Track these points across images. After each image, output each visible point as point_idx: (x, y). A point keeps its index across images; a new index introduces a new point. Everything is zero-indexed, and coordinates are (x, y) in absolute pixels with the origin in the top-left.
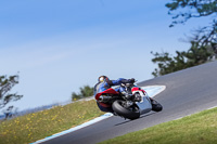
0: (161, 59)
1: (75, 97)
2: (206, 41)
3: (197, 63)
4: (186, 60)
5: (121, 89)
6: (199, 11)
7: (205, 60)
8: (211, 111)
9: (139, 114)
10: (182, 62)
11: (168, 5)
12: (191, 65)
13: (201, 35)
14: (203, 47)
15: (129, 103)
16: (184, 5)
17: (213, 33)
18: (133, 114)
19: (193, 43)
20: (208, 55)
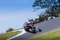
0: (31, 21)
1: (7, 31)
2: (43, 16)
3: (41, 22)
4: (38, 21)
5: (31, 25)
6: (42, 7)
7: (43, 21)
8: (45, 35)
9: (36, 32)
10: (37, 21)
11: (33, 6)
12: (39, 22)
13: (42, 14)
14: (42, 17)
15: (33, 29)
16: (37, 6)
17: (45, 13)
18: (34, 32)
19: (40, 16)
20: (44, 19)
